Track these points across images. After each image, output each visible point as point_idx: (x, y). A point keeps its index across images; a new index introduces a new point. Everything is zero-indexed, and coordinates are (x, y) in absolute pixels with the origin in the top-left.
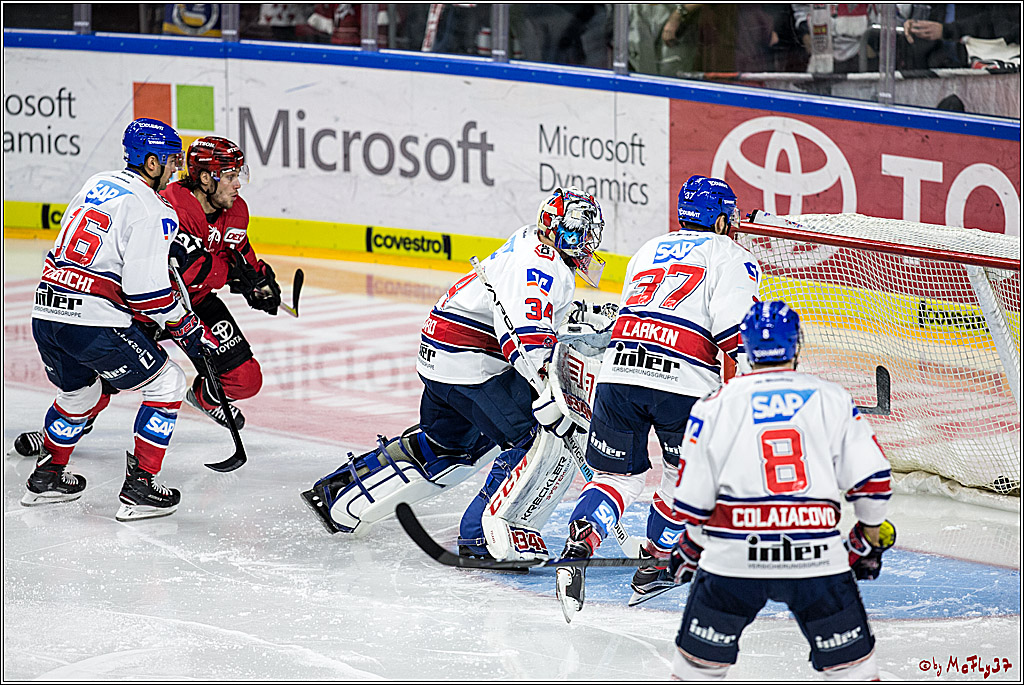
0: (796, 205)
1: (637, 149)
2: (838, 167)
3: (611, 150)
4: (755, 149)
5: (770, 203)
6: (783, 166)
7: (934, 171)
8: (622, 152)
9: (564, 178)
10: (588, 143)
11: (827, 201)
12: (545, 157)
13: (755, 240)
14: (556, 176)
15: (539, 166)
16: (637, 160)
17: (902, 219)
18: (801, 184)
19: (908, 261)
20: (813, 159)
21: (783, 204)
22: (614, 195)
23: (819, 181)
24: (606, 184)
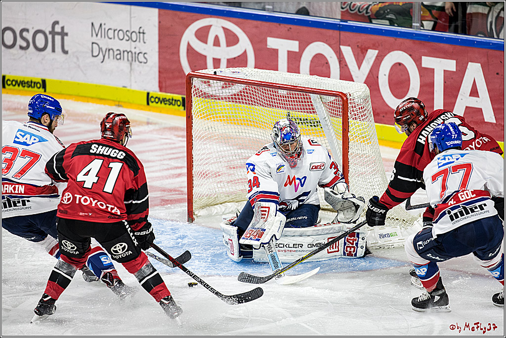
0: (224, 63)
1: (141, 35)
2: (245, 44)
3: (129, 36)
4: (202, 34)
5: (210, 63)
6: (217, 43)
7: (294, 46)
8: (134, 37)
9: (104, 50)
10: (116, 32)
11: (239, 61)
12: (94, 39)
13: (202, 81)
14: (100, 49)
15: (91, 44)
16: (142, 41)
17: (277, 70)
18: (226, 53)
19: (281, 92)
20: (232, 40)
21: (217, 62)
22: (130, 59)
23: (235, 51)
24: (126, 53)
